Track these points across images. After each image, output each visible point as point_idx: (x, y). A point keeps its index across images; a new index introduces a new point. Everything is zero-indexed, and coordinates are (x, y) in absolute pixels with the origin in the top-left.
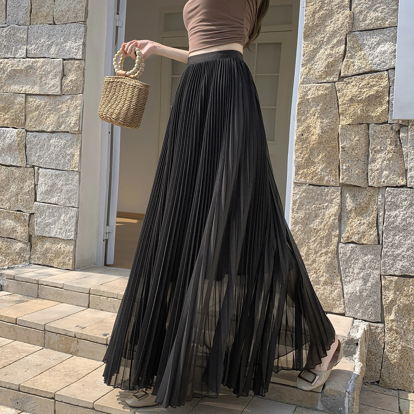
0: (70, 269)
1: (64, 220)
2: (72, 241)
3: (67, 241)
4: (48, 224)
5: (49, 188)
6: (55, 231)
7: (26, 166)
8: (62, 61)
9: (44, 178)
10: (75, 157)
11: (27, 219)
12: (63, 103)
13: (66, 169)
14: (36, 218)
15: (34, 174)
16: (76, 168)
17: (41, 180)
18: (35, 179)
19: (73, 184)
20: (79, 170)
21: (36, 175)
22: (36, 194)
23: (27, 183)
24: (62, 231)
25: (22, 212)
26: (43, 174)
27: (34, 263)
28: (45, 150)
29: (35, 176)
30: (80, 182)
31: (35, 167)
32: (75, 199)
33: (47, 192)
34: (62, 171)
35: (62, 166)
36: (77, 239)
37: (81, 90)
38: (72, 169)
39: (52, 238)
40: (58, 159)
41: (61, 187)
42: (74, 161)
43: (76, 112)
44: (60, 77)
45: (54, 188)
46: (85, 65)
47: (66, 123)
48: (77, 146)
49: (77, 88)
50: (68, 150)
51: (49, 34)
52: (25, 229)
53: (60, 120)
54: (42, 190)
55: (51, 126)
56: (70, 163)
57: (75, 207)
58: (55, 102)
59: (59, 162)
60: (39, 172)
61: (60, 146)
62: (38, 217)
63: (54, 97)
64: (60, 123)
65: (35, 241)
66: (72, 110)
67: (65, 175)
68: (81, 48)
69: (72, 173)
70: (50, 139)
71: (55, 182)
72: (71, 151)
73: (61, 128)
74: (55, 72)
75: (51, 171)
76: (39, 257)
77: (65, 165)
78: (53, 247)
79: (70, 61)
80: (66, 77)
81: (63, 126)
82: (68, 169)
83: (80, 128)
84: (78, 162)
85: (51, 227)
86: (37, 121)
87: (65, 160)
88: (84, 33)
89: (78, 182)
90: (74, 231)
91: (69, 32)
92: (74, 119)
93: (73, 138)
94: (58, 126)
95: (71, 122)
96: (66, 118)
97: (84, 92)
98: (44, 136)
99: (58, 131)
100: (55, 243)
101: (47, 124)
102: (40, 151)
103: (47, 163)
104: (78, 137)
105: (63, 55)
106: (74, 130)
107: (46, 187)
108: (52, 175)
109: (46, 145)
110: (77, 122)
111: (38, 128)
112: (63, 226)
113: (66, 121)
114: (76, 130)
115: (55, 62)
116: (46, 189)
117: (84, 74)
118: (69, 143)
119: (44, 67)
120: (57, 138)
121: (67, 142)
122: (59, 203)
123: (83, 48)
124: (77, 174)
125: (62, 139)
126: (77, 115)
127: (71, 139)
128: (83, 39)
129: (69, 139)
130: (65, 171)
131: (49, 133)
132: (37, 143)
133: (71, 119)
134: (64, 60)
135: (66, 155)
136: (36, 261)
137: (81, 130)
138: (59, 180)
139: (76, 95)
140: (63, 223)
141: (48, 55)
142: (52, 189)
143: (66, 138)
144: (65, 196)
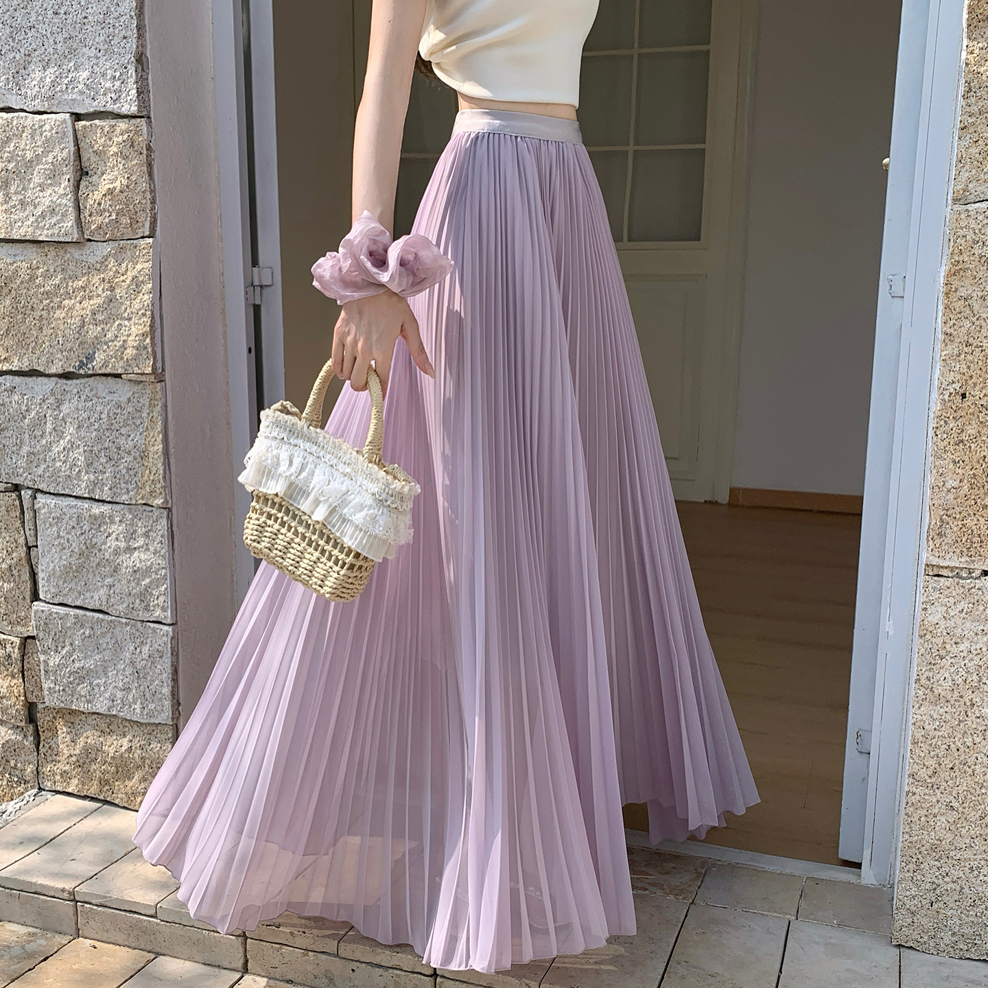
1: (133, 662)
2: (167, 729)
3: (148, 728)
4: (83, 674)
5: (74, 561)
6: (107, 695)
8: (69, 123)
9: (55, 529)
10: (151, 461)
11: (16, 653)
12: (91, 269)
13: (124, 498)
14: (44, 652)
15: (23, 513)
16: (155, 497)
17: (46, 532)
18: (27, 529)
19: (152, 549)
20: (166, 501)
21: (27, 516)
22: (33, 575)
23: (3, 542)
24: (130, 697)
26: (50, 513)
27: (53, 788)
28: (48, 434)
30: (173, 539)
31: (23, 491)
32: (162, 599)
33: (71, 573)
34: (110, 506)
35: (110, 489)
37: (147, 225)
38: (142, 498)
39: (99, 716)
40: (94, 466)
41: (112, 557)
42: (148, 471)
43: (138, 301)
44: (72, 180)
45: (92, 559)
46: (150, 134)
47: (110, 344)
48: (154, 422)
49: (131, 218)
50: (124, 438)
51: (13, 25)
52: (12, 684)
53: (87, 332)
54: (53, 564)
55: (59, 356)
56: (135, 479)
57: (163, 622)
58: (63, 267)
59: (97, 475)
60: (36, 507)
61: (96, 424)
62: (49, 651)
63: (57, 250)
64: (90, 345)
65: (48, 721)
66: (123, 293)
67: (123, 518)
68: (132, 75)
69: (144, 513)
70: (59, 397)
71: (93, 540)
72: (135, 440)
73: (93, 364)
74: (50, 161)
75: (76, 505)
76: (65, 772)
77: (118, 486)
78: (106, 745)
79: (97, 122)
80: (90, 177)
81: (99, 357)
82: (131, 499)
83: (159, 365)
84: (161, 477)
85: (95, 682)
86: (11, 335)
87: (119, 468)
88: (134, 17)
89: (167, 542)
90: (170, 697)
91: (83, 16)
92: (133, 329)
93: (136, 395)
94: (82, 353)
95: (124, 341)
96: (109, 325)
97: (158, 229)
98: (40, 387)
99: (85, 372)
100: (111, 733)
101: (44, 346)
102: (31, 439)
103: (58, 479)
104: (152, 392)
105: (72, 100)
106: (140, 372)
107: (64, 557)
108: (78, 517)
109: (48, 419)
110: (145, 343)
111: (16, 361)
112: (133, 682)
113: (109, 335)
114: (146, 372)
115: (47, 127)
116: (65, 563)
117: (150, 165)
118: (124, 414)
119: (13, 144)
120: (83, 397)
121: (119, 411)
122: (111, 609)
123: (137, 76)
124: (162, 515)
125: (100, 400)
126: (144, 315)
127: (131, 399)
128: (135, 41)
129: (124, 399)
130: (123, 506)
131: (56, 378)
132: (19, 411)
133: (125, 330)
134: (77, 117)
135: (120, 452)
136: (57, 784)
137: (160, 371)
138: (106, 535)
139: (132, 241)
140: (131, 672)
141: (18, 99)
142: (85, 563)
143: (115, 397)
144: (131, 589)
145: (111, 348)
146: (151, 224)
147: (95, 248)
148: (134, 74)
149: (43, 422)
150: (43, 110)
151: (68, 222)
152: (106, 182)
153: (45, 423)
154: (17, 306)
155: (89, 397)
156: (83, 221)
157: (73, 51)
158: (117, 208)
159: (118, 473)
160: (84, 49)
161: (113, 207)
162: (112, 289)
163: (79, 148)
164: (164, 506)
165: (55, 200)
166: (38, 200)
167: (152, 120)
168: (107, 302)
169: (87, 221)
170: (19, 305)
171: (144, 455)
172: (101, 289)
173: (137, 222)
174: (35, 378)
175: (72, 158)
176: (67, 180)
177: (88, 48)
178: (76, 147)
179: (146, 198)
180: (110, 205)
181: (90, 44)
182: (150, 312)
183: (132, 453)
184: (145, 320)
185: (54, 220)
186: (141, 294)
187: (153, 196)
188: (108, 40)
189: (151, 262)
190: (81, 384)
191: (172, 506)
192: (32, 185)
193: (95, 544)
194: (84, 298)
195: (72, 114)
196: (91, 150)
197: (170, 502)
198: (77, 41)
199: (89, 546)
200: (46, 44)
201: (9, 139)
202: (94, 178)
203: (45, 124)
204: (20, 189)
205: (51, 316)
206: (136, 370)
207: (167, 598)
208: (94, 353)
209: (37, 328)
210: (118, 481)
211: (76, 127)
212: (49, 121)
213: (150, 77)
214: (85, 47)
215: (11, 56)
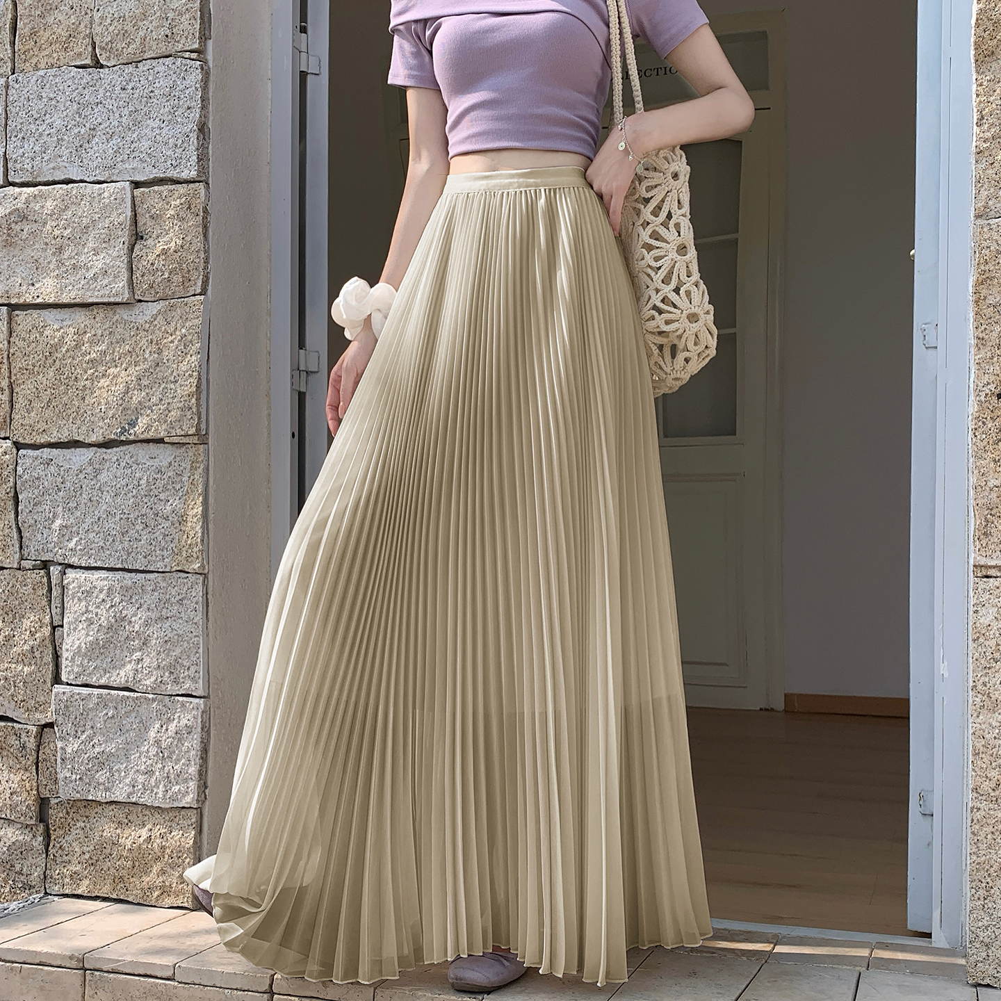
0: (186, 905)
1: (158, 742)
2: (190, 813)
3: (170, 813)
4: (101, 762)
5: (101, 636)
6: (127, 781)
7: (19, 563)
8: (128, 190)
9: (84, 603)
10: (189, 524)
11: (31, 743)
12: (139, 330)
13: (160, 566)
14: (62, 739)
15: (50, 590)
16: (192, 562)
17: (74, 608)
18: (53, 607)
19: (185, 617)
20: (203, 566)
21: (54, 593)
22: (57, 657)
23: (26, 623)
24: (153, 780)
25: (12, 720)
26: (80, 587)
27: (61, 892)
28: (82, 506)
29: (54, 595)
30: (207, 606)
31: (52, 568)
32: (193, 669)
33: (95, 650)
34: (143, 575)
35: (145, 557)
36: (207, 803)
37: (200, 283)
38: (178, 564)
39: (118, 807)
40: (130, 534)
41: (142, 628)
42: (185, 536)
43: (186, 363)
44: (126, 243)
45: (121, 633)
46: (208, 197)
47: (154, 408)
48: (194, 485)
49: (183, 277)
50: (163, 503)
51: (81, 102)
52: (25, 778)
53: (131, 398)
54: (78, 642)
55: (100, 424)
56: (172, 545)
57: (194, 694)
58: (111, 330)
59: (131, 543)
60: (65, 582)
61: (134, 490)
62: (67, 736)
63: (106, 311)
64: (133, 411)
65: (61, 818)
66: (171, 356)
67: (156, 586)
68: (193, 142)
69: (179, 580)
70: (97, 466)
71: (123, 612)
72: (174, 505)
73: (135, 429)
74: (107, 226)
75: (108, 577)
76: (75, 873)
77: (154, 553)
78: (123, 837)
79: (156, 188)
80: (145, 241)
81: (142, 422)
82: (166, 566)
83: (203, 426)
84: (199, 540)
85: (117, 767)
86: (51, 406)
87: (155, 535)
88: (200, 89)
89: (201, 609)
90: (197, 776)
91: (150, 90)
92: (179, 392)
93: (178, 459)
94: (124, 420)
95: (169, 403)
96: (154, 390)
97: (210, 288)
98: (77, 457)
99: (127, 438)
100: (129, 824)
101: (85, 415)
102: (65, 512)
103: (90, 552)
104: (194, 455)
105: (133, 169)
106: (183, 433)
107: (91, 633)
108: (109, 589)
109: (85, 489)
110: (190, 404)
111: (56, 432)
112: (156, 763)
113: (154, 400)
114: (189, 433)
115: (106, 195)
116: (91, 638)
117: (205, 227)
118: (164, 479)
119: (70, 213)
120: (123, 464)
121: (159, 476)
122: (137, 685)
123: (198, 143)
124: (198, 581)
125: (140, 466)
126: (191, 376)
127: (173, 462)
128: (198, 110)
129: (165, 463)
130: (156, 575)
131: (95, 448)
132: (54, 484)
133: (171, 393)
134: (137, 185)
135: (157, 518)
136: (65, 887)
137: (204, 433)
138: (137, 606)
139: (183, 299)
140: (154, 753)
141: (79, 171)
142: (113, 637)
143: (156, 463)
144: (160, 661)
145: (155, 412)
146: (203, 282)
147: (145, 308)
148: (195, 141)
149: (78, 493)
150: (103, 179)
151: (120, 283)
152: (161, 244)
153: (81, 494)
154: (60, 378)
155: (128, 464)
156: (134, 281)
157: (137, 123)
158: (170, 267)
159: (154, 540)
160: (148, 121)
161: (166, 267)
162: (160, 352)
163: (136, 214)
164: (200, 572)
165: (108, 262)
166: (91, 263)
167: (210, 186)
168: (153, 367)
169: (138, 282)
170: (62, 377)
171: (182, 520)
172: (148, 352)
173: (190, 280)
174: (73, 450)
175: (128, 224)
176: (122, 242)
177: (152, 120)
178: (133, 213)
179: (199, 257)
180: (163, 265)
181: (154, 117)
182: (197, 373)
183: (171, 518)
184: (192, 381)
185: (105, 282)
186: (189, 356)
187: (207, 256)
188: (172, 111)
189: (201, 319)
190: (121, 451)
191: (208, 572)
192: (86, 250)
193: (125, 617)
194: (130, 364)
195: (132, 182)
196: (147, 215)
197: (207, 567)
198: (142, 114)
199: (118, 619)
200: (111, 118)
201: (67, 208)
202: (150, 242)
203: (104, 192)
204: (73, 254)
205: (94, 385)
206: (179, 432)
207: (200, 669)
208: (138, 418)
209: (80, 398)
210: (153, 548)
211: (135, 193)
212: (109, 189)
213: (210, 147)
214: (150, 118)
215: (76, 131)
